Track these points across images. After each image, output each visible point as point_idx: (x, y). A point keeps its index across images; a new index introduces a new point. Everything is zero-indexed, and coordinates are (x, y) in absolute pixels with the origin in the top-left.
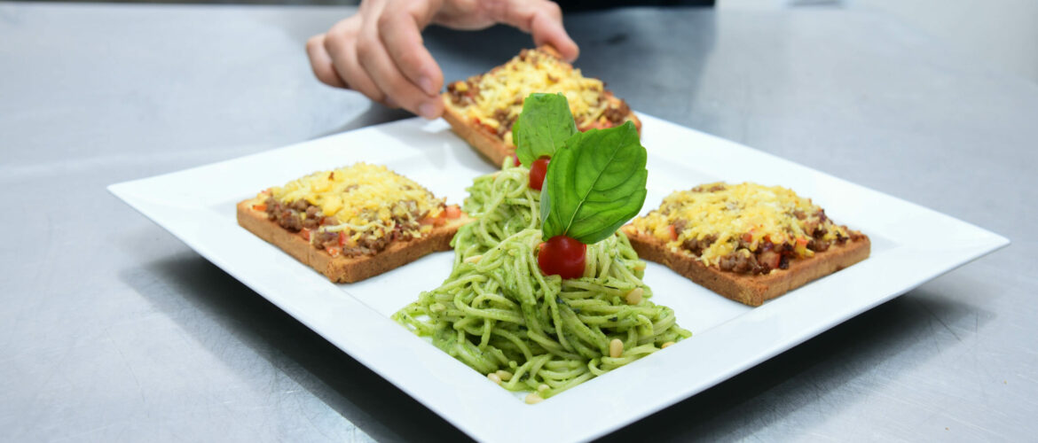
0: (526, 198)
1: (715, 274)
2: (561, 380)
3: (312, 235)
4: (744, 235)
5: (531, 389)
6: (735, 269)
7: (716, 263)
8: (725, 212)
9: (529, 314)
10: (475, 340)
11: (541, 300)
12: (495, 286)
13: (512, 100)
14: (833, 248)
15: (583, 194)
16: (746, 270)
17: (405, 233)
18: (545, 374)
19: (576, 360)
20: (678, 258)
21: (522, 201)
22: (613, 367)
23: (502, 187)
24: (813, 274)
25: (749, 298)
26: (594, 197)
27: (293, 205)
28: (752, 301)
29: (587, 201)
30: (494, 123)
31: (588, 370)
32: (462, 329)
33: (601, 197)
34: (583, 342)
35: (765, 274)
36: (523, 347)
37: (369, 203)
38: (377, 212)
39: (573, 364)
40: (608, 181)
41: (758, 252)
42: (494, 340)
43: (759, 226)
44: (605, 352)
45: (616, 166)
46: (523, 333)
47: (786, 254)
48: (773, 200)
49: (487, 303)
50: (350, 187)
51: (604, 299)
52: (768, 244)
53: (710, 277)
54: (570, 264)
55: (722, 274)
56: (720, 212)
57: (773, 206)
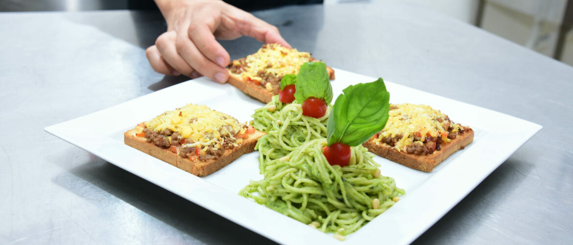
0: (302, 121)
1: (404, 156)
2: (348, 225)
3: (178, 150)
4: (417, 133)
5: (333, 231)
6: (416, 152)
7: (405, 149)
8: (403, 121)
9: (328, 189)
10: (297, 206)
11: (333, 180)
12: (304, 174)
13: (266, 65)
14: (458, 137)
15: (350, 119)
16: (420, 153)
17: (229, 145)
18: (339, 222)
19: (354, 212)
20: (381, 148)
21: (301, 123)
22: (376, 216)
23: (287, 116)
24: (451, 151)
25: (425, 168)
26: (358, 120)
27: (162, 132)
28: (427, 169)
29: (353, 123)
30: (259, 79)
31: (362, 217)
32: (289, 200)
33: (363, 120)
34: (358, 202)
35: (430, 154)
36: (325, 208)
37: (207, 129)
38: (212, 133)
39: (354, 214)
40: (368, 111)
41: (425, 142)
42: (310, 205)
43: (423, 128)
44: (370, 207)
45: (372, 103)
46: (324, 200)
47: (439, 142)
48: (423, 113)
49: (302, 185)
50: (192, 120)
51: (363, 176)
52: (429, 137)
53: (401, 158)
54: (343, 158)
55: (409, 155)
56: (400, 121)
57: (425, 115)
